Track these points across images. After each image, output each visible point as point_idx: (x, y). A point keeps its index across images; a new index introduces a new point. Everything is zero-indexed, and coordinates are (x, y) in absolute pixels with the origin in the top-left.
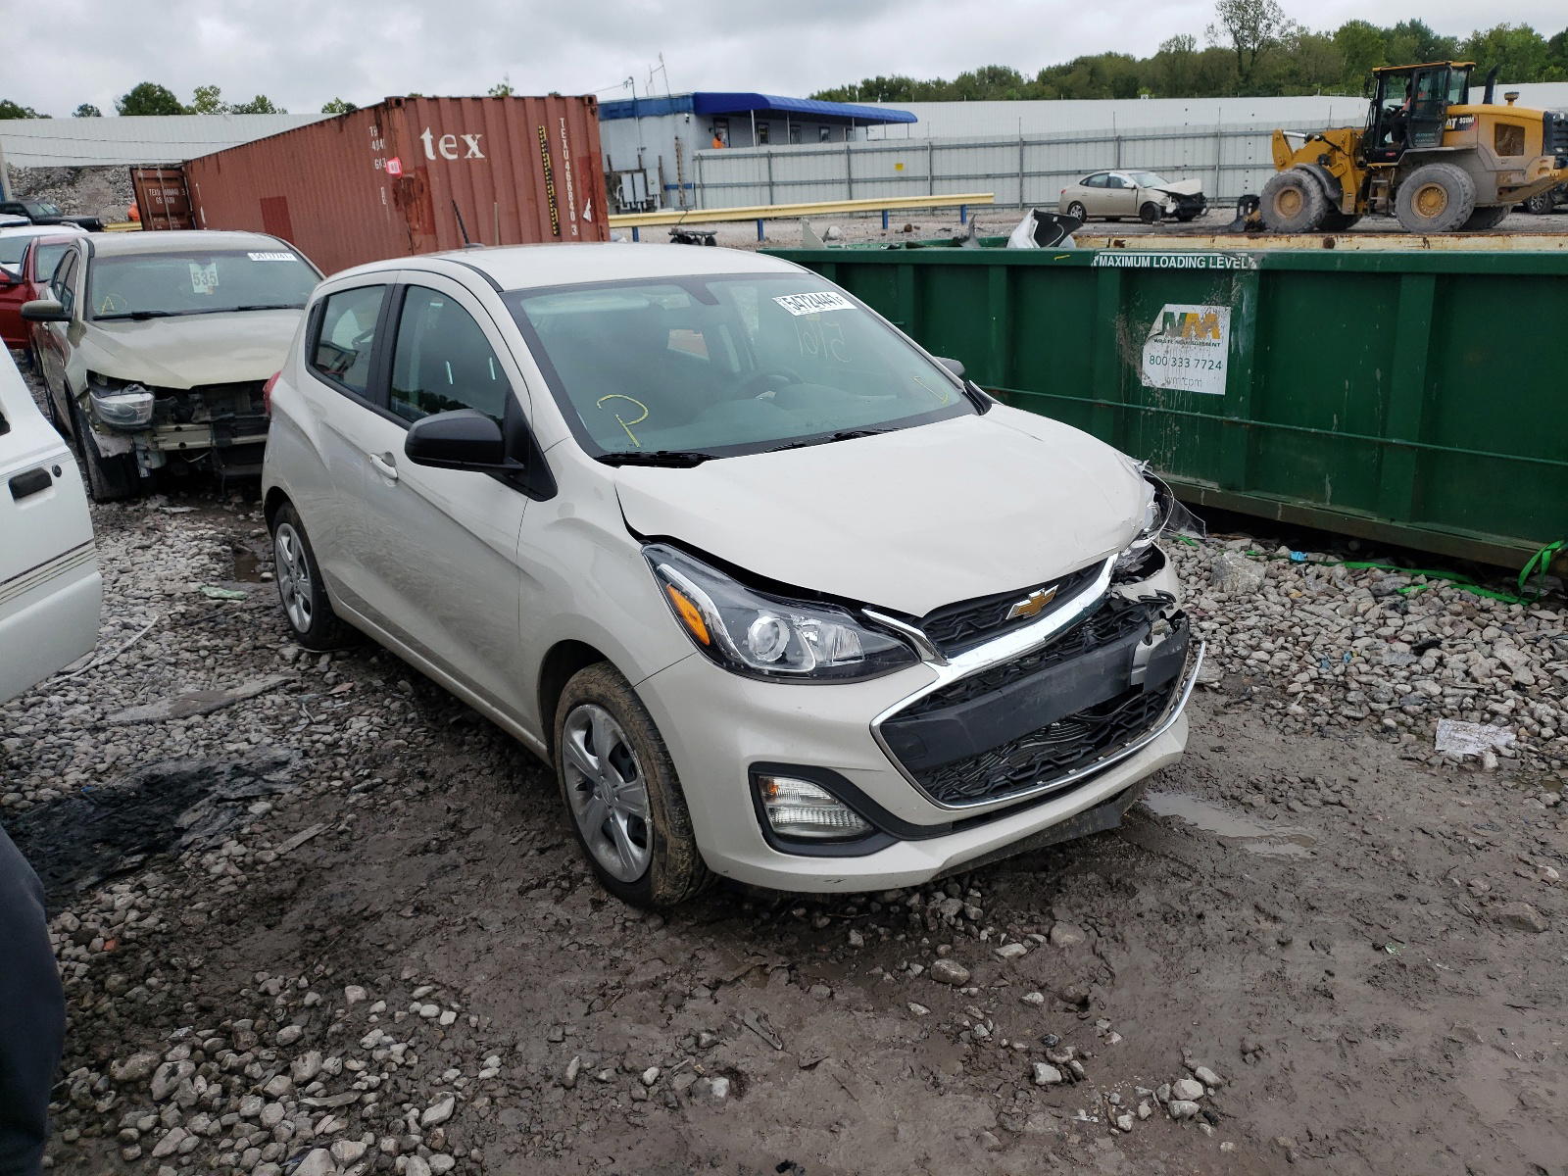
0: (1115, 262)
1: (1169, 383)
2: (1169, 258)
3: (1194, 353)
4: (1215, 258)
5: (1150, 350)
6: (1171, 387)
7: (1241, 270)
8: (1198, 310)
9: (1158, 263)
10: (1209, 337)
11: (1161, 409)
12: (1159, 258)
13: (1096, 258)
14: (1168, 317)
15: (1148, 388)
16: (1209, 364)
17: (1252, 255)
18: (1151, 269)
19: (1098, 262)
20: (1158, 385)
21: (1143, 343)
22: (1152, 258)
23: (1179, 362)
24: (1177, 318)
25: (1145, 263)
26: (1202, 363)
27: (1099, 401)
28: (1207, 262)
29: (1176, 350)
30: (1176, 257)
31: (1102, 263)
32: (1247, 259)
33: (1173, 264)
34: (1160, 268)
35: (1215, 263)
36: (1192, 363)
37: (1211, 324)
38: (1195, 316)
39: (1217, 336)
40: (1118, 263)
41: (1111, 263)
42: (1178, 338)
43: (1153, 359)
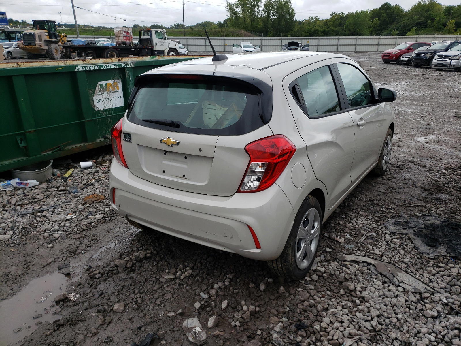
0: (85, 69)
1: (106, 107)
2: (106, 66)
3: (112, 95)
4: (121, 64)
5: (95, 98)
6: (107, 108)
7: (129, 67)
8: (111, 82)
9: (102, 67)
10: (116, 90)
11: (105, 116)
12: (102, 66)
13: (77, 68)
14: (101, 85)
15: (98, 111)
16: (117, 98)
17: (132, 63)
18: (100, 70)
19: (78, 69)
20: (102, 109)
21: (93, 96)
22: (100, 66)
23: (108, 100)
24: (104, 86)
25: (98, 68)
26: (115, 98)
27: (88, 119)
28: (119, 66)
29: (106, 96)
30: (108, 65)
31: (80, 69)
32: (130, 64)
33: (108, 67)
34: (104, 69)
35: (121, 66)
36: (112, 99)
37: (115, 86)
38: (110, 84)
39: (118, 89)
40: (87, 69)
41: (84, 69)
42: (106, 92)
43: (98, 101)
